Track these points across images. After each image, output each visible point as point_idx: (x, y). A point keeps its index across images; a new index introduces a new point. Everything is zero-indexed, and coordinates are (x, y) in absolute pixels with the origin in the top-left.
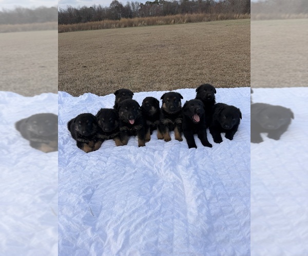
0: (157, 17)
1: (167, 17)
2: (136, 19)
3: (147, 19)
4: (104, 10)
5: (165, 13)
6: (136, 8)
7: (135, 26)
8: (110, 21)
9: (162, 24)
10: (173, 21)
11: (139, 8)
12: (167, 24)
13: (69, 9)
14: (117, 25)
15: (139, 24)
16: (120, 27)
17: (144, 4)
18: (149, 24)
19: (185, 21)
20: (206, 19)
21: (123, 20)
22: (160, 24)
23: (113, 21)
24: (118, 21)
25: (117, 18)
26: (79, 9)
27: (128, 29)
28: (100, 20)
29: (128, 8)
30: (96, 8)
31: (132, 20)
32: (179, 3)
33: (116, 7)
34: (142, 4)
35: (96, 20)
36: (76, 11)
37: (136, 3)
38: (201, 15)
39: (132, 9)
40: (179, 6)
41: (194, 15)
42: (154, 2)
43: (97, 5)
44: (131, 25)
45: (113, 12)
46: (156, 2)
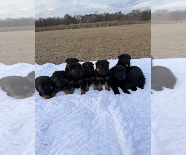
0: (91, 23)
1: (97, 23)
2: (79, 24)
3: (85, 24)
4: (60, 19)
5: (96, 21)
6: (79, 18)
7: (79, 28)
8: (64, 26)
9: (94, 27)
10: (101, 25)
11: (81, 18)
12: (97, 27)
13: (40, 19)
14: (68, 28)
15: (81, 27)
16: (70, 28)
17: (84, 16)
18: (87, 27)
19: (108, 25)
20: (119, 24)
21: (72, 25)
22: (93, 27)
23: (66, 26)
24: (69, 25)
25: (68, 24)
26: (46, 19)
27: (74, 30)
28: (58, 25)
29: (74, 18)
30: (56, 18)
31: (77, 25)
32: (104, 16)
33: (68, 18)
34: (82, 16)
35: (56, 25)
36: (44, 20)
37: (79, 15)
38: (117, 22)
39: (77, 19)
40: (104, 17)
41: (113, 22)
42: (90, 15)
43: (56, 17)
44: (76, 27)
45: (66, 20)
46: (91, 15)
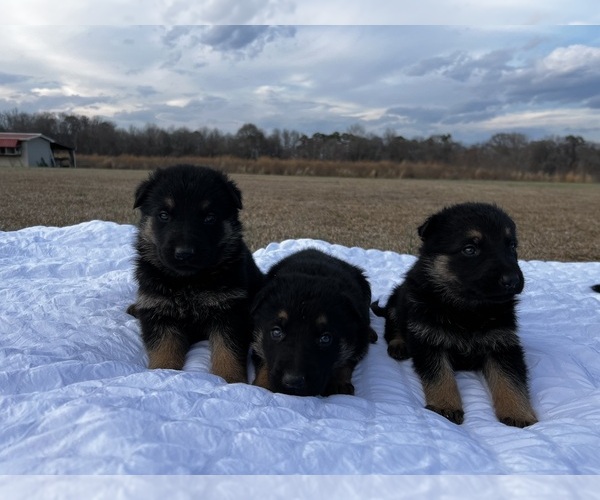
0: (338, 163)
1: (360, 164)
2: (293, 162)
3: (315, 163)
4: (223, 139)
5: (354, 157)
6: (291, 143)
7: (290, 174)
8: (236, 160)
9: (348, 176)
10: (373, 172)
11: (299, 144)
12: (360, 176)
14: (250, 169)
15: (299, 172)
16: (255, 171)
17: (310, 136)
18: (319, 173)
19: (402, 174)
21: (263, 160)
22: (343, 176)
23: (240, 161)
24: (251, 161)
26: (171, 132)
27: (272, 178)
28: (213, 155)
29: (275, 141)
30: (208, 134)
31: (284, 162)
32: (385, 142)
33: (250, 137)
34: (305, 137)
35: (203, 155)
36: (164, 135)
37: (294, 133)
38: (436, 166)
39: (283, 143)
40: (384, 149)
41: (419, 166)
42: (332, 137)
44: (280, 171)
45: (242, 145)
46: (336, 136)
